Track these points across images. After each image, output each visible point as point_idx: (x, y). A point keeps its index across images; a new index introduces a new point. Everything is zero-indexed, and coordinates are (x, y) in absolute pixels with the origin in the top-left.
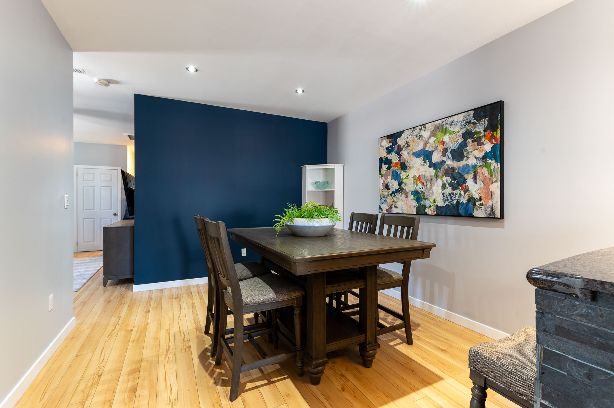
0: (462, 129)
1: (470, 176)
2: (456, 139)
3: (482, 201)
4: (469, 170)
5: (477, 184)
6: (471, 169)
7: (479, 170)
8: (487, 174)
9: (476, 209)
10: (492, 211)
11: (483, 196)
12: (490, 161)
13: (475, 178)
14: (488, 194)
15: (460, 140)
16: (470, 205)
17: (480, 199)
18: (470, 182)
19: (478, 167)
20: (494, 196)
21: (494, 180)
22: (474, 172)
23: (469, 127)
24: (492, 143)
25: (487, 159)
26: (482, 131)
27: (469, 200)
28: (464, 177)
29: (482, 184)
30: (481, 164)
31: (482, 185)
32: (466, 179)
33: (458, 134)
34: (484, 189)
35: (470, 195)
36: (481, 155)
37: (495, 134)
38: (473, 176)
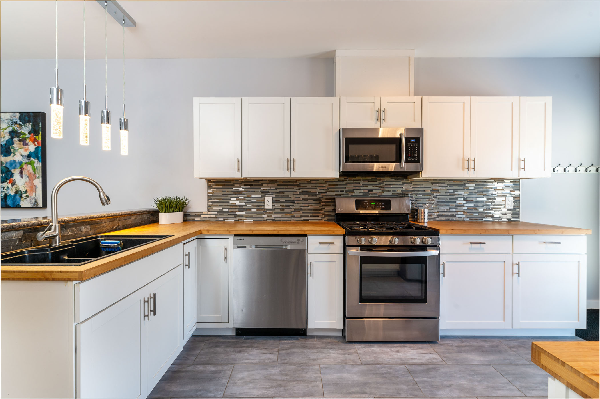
0: (8, 127)
1: (16, 171)
2: (3, 135)
3: (28, 194)
4: (16, 166)
5: (22, 177)
6: (18, 165)
7: (24, 167)
8: (31, 171)
9: (23, 200)
10: (36, 202)
11: (28, 189)
12: (33, 160)
13: (21, 173)
14: (32, 187)
15: (8, 137)
16: (18, 197)
17: (26, 192)
18: (16, 176)
19: (23, 164)
20: (37, 189)
21: (37, 176)
22: (21, 168)
23: (16, 127)
24: (35, 144)
25: (31, 158)
26: (27, 133)
27: (16, 193)
28: (11, 172)
29: (27, 178)
30: (27, 161)
31: (28, 180)
32: (13, 174)
33: (5, 131)
34: (29, 183)
35: (17, 188)
36: (26, 153)
37: (37, 138)
38: (19, 171)
